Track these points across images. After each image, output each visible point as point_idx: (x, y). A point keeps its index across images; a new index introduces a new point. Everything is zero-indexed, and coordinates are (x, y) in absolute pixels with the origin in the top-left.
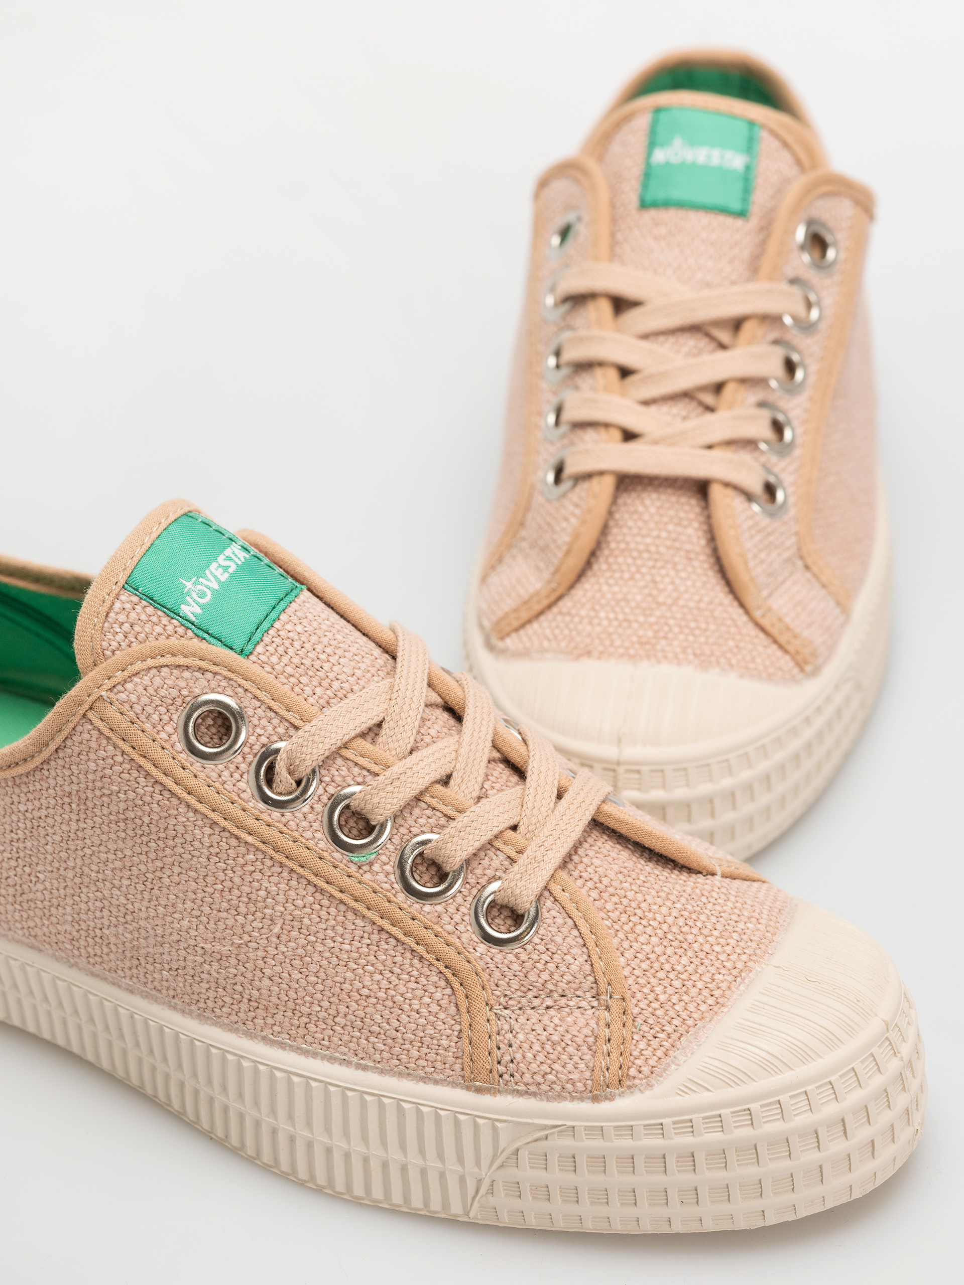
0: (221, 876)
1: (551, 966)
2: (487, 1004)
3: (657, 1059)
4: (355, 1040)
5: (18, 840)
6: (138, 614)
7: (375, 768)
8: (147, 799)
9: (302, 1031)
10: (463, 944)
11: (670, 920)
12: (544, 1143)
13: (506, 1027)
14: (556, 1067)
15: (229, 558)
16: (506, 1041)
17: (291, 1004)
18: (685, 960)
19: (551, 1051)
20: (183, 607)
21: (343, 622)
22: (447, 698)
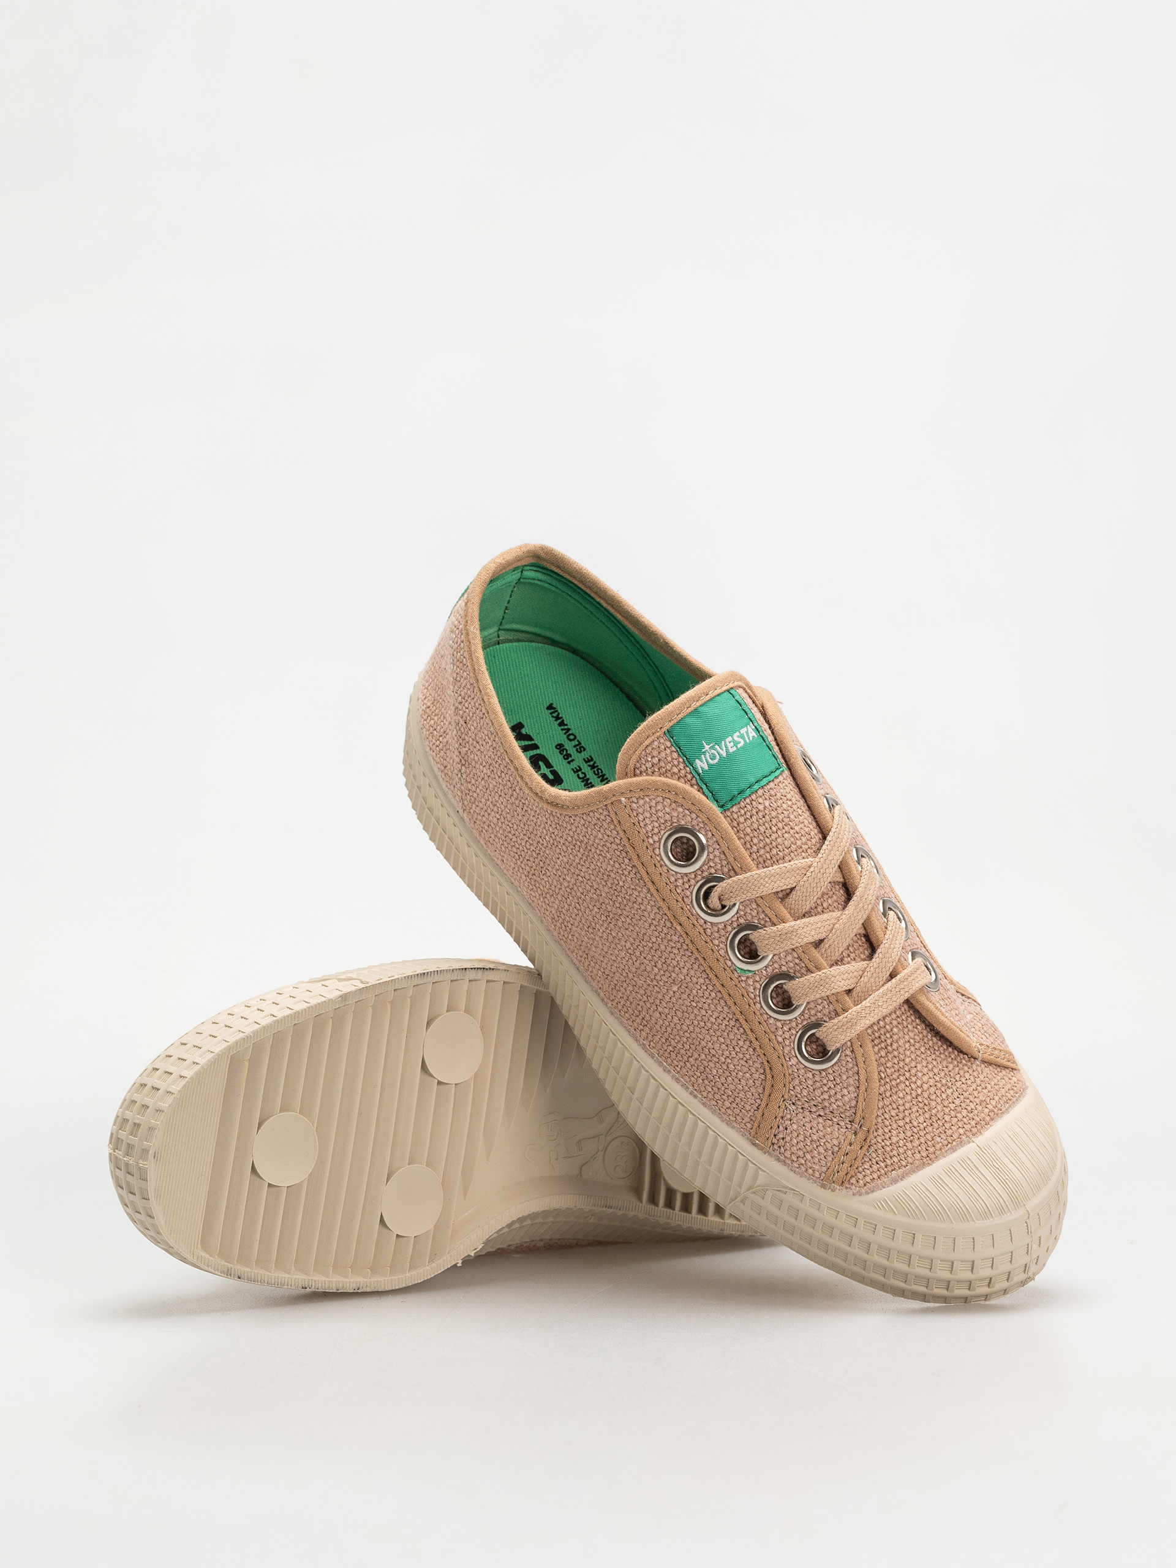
0: (654, 940)
1: (832, 1092)
2: (783, 1097)
3: (872, 1178)
4: (696, 1077)
5: (542, 844)
6: (666, 754)
7: (775, 920)
8: (626, 873)
9: (666, 1055)
10: (784, 1052)
11: (925, 1086)
12: (784, 1195)
13: (789, 1116)
14: (808, 1156)
15: (742, 736)
16: (784, 1125)
17: (666, 1035)
18: (921, 1119)
19: (809, 1144)
20: (697, 761)
21: (802, 802)
22: (847, 881)
